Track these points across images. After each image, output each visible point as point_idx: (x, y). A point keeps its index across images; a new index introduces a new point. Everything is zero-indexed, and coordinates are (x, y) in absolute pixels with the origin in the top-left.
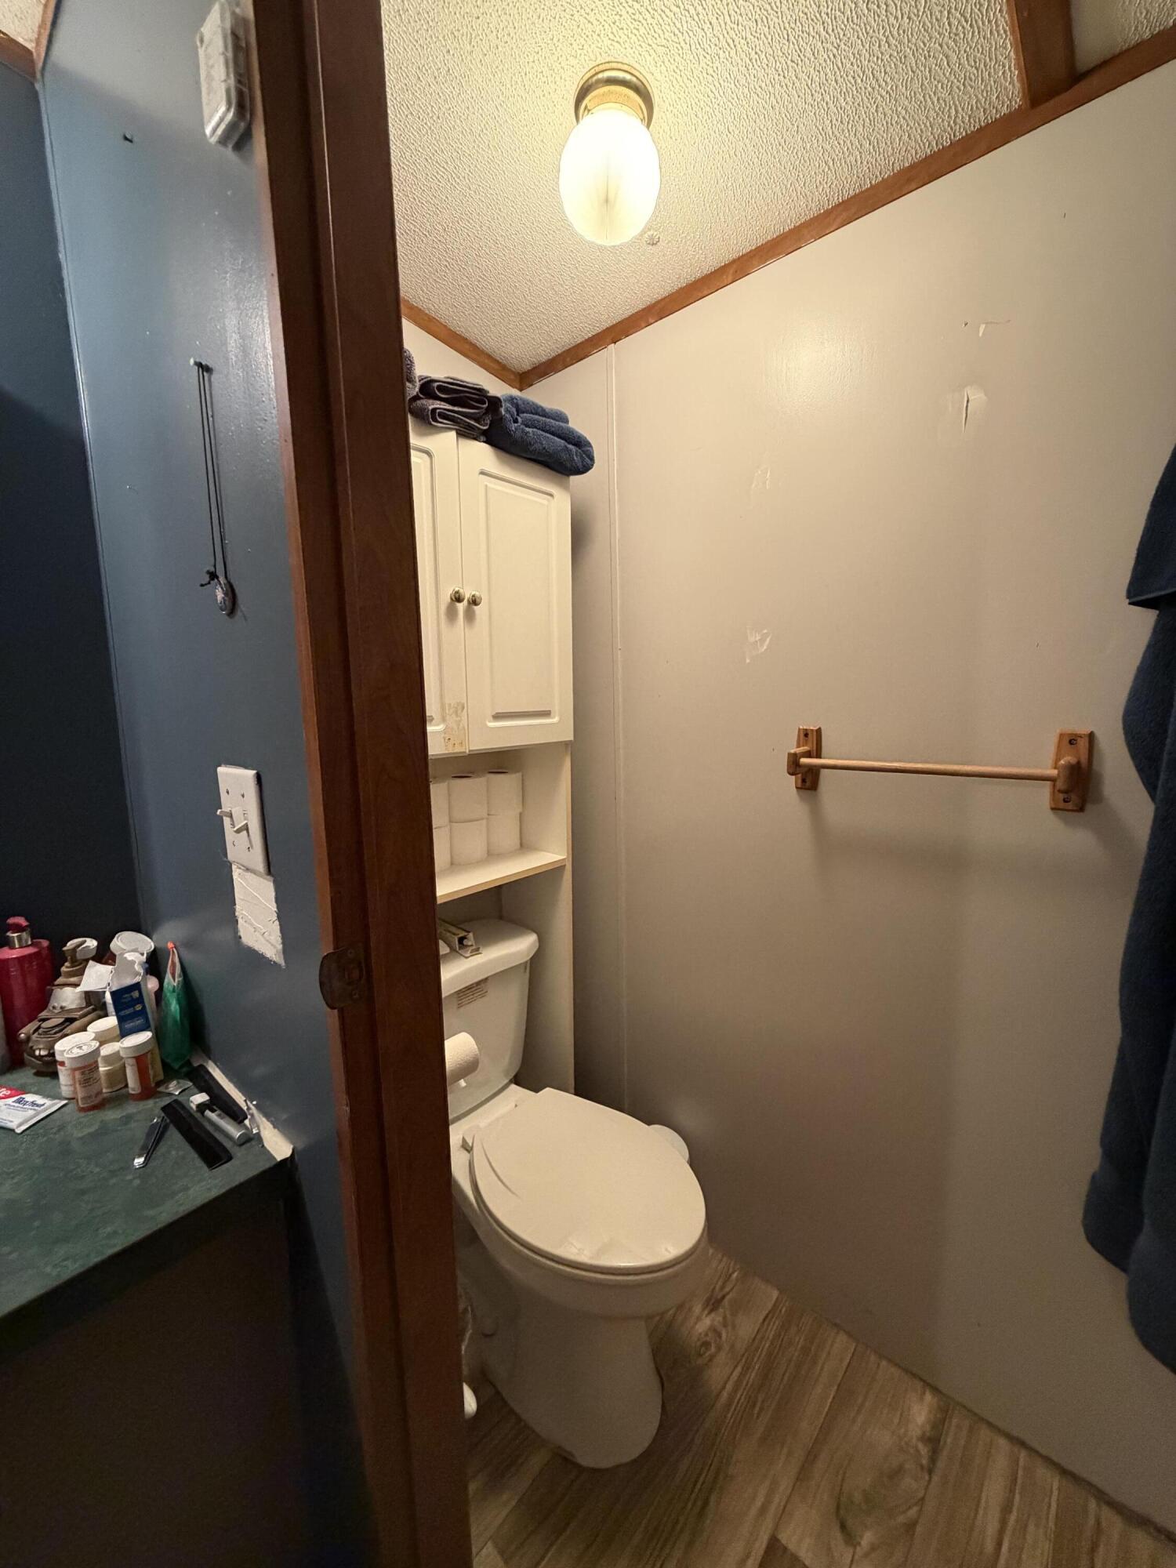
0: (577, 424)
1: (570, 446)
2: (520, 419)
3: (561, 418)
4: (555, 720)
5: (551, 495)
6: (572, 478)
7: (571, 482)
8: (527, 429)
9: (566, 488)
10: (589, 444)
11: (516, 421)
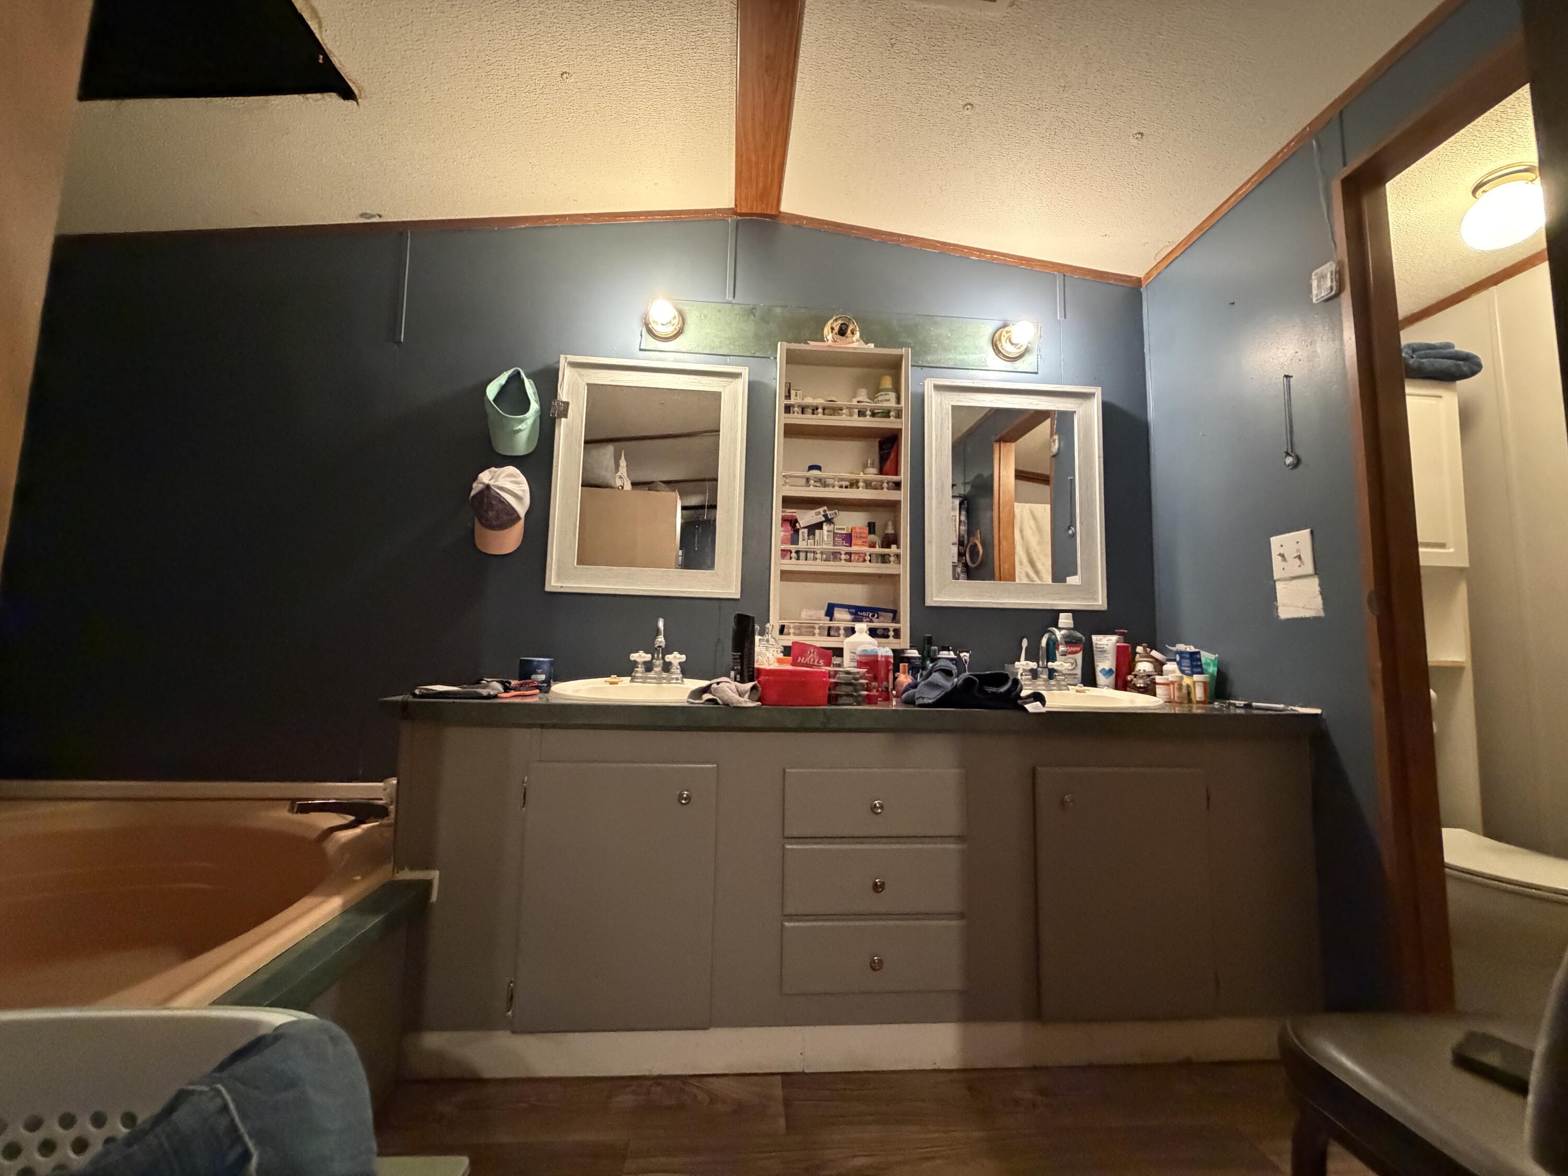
0: (1461, 347)
1: (1459, 362)
2: (1414, 356)
3: (1449, 346)
4: (1452, 550)
5: (1440, 397)
6: (1458, 382)
7: (1457, 386)
8: (1422, 360)
9: (1454, 390)
10: (1476, 357)
11: (1412, 357)
